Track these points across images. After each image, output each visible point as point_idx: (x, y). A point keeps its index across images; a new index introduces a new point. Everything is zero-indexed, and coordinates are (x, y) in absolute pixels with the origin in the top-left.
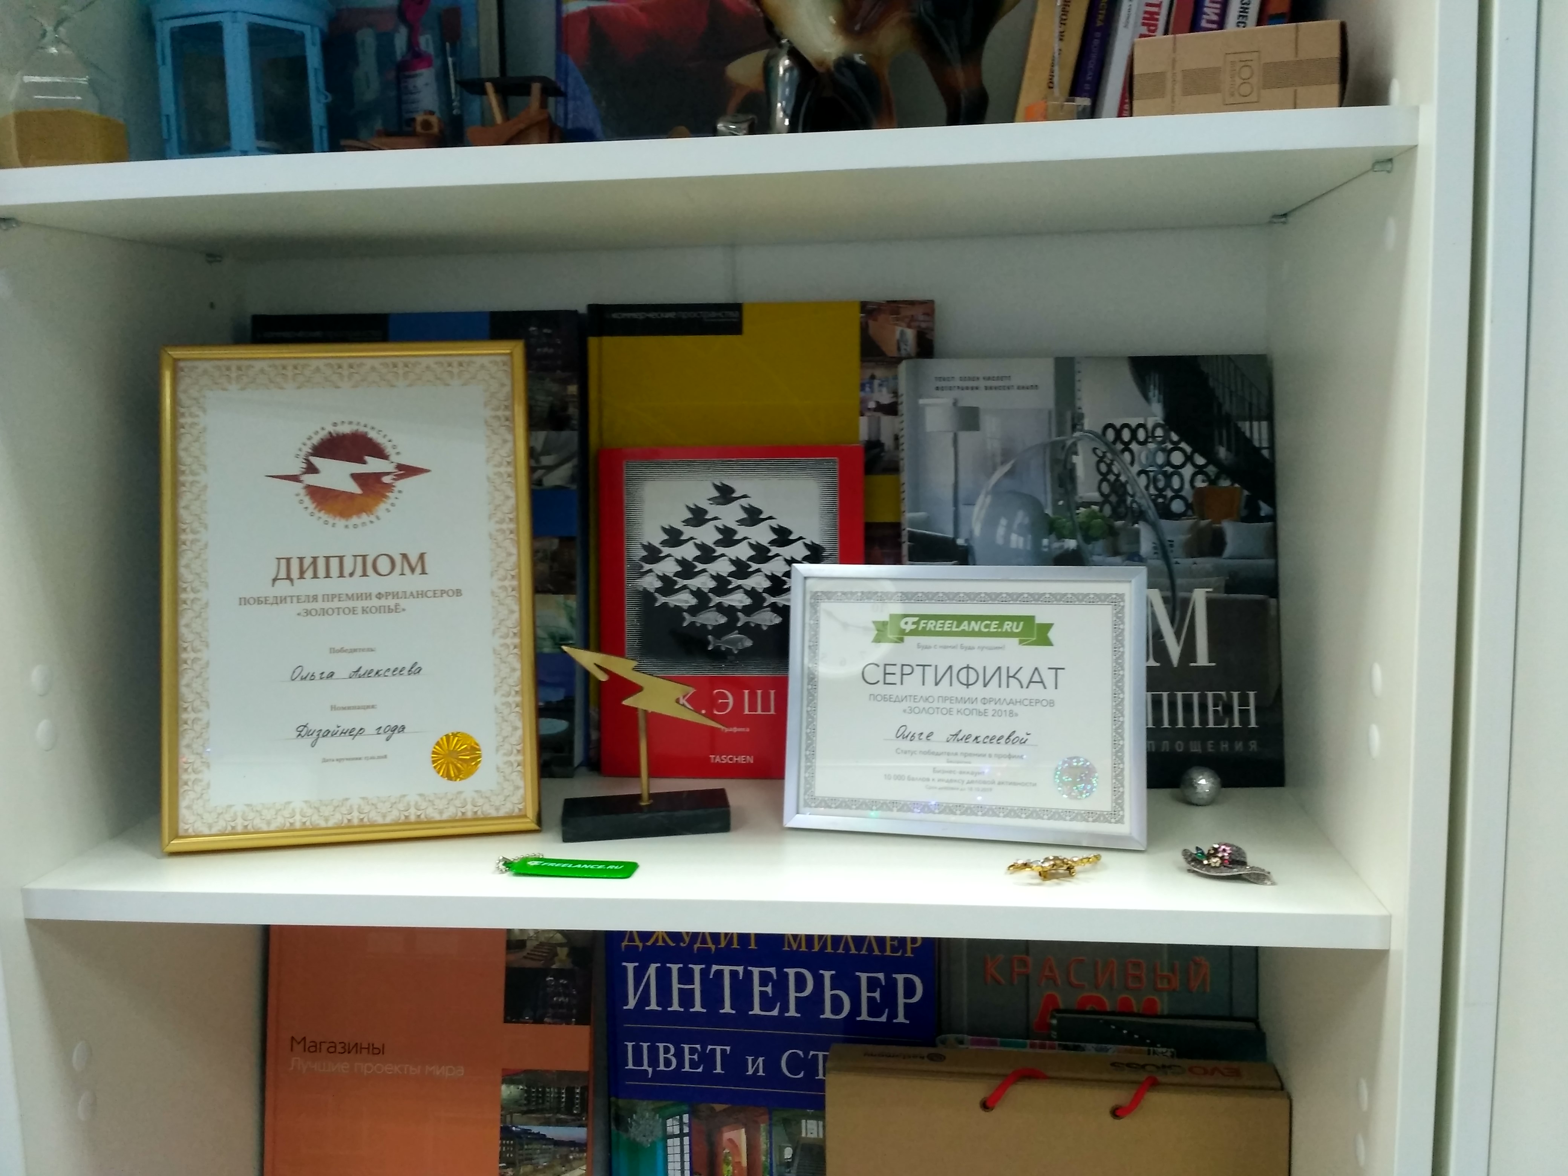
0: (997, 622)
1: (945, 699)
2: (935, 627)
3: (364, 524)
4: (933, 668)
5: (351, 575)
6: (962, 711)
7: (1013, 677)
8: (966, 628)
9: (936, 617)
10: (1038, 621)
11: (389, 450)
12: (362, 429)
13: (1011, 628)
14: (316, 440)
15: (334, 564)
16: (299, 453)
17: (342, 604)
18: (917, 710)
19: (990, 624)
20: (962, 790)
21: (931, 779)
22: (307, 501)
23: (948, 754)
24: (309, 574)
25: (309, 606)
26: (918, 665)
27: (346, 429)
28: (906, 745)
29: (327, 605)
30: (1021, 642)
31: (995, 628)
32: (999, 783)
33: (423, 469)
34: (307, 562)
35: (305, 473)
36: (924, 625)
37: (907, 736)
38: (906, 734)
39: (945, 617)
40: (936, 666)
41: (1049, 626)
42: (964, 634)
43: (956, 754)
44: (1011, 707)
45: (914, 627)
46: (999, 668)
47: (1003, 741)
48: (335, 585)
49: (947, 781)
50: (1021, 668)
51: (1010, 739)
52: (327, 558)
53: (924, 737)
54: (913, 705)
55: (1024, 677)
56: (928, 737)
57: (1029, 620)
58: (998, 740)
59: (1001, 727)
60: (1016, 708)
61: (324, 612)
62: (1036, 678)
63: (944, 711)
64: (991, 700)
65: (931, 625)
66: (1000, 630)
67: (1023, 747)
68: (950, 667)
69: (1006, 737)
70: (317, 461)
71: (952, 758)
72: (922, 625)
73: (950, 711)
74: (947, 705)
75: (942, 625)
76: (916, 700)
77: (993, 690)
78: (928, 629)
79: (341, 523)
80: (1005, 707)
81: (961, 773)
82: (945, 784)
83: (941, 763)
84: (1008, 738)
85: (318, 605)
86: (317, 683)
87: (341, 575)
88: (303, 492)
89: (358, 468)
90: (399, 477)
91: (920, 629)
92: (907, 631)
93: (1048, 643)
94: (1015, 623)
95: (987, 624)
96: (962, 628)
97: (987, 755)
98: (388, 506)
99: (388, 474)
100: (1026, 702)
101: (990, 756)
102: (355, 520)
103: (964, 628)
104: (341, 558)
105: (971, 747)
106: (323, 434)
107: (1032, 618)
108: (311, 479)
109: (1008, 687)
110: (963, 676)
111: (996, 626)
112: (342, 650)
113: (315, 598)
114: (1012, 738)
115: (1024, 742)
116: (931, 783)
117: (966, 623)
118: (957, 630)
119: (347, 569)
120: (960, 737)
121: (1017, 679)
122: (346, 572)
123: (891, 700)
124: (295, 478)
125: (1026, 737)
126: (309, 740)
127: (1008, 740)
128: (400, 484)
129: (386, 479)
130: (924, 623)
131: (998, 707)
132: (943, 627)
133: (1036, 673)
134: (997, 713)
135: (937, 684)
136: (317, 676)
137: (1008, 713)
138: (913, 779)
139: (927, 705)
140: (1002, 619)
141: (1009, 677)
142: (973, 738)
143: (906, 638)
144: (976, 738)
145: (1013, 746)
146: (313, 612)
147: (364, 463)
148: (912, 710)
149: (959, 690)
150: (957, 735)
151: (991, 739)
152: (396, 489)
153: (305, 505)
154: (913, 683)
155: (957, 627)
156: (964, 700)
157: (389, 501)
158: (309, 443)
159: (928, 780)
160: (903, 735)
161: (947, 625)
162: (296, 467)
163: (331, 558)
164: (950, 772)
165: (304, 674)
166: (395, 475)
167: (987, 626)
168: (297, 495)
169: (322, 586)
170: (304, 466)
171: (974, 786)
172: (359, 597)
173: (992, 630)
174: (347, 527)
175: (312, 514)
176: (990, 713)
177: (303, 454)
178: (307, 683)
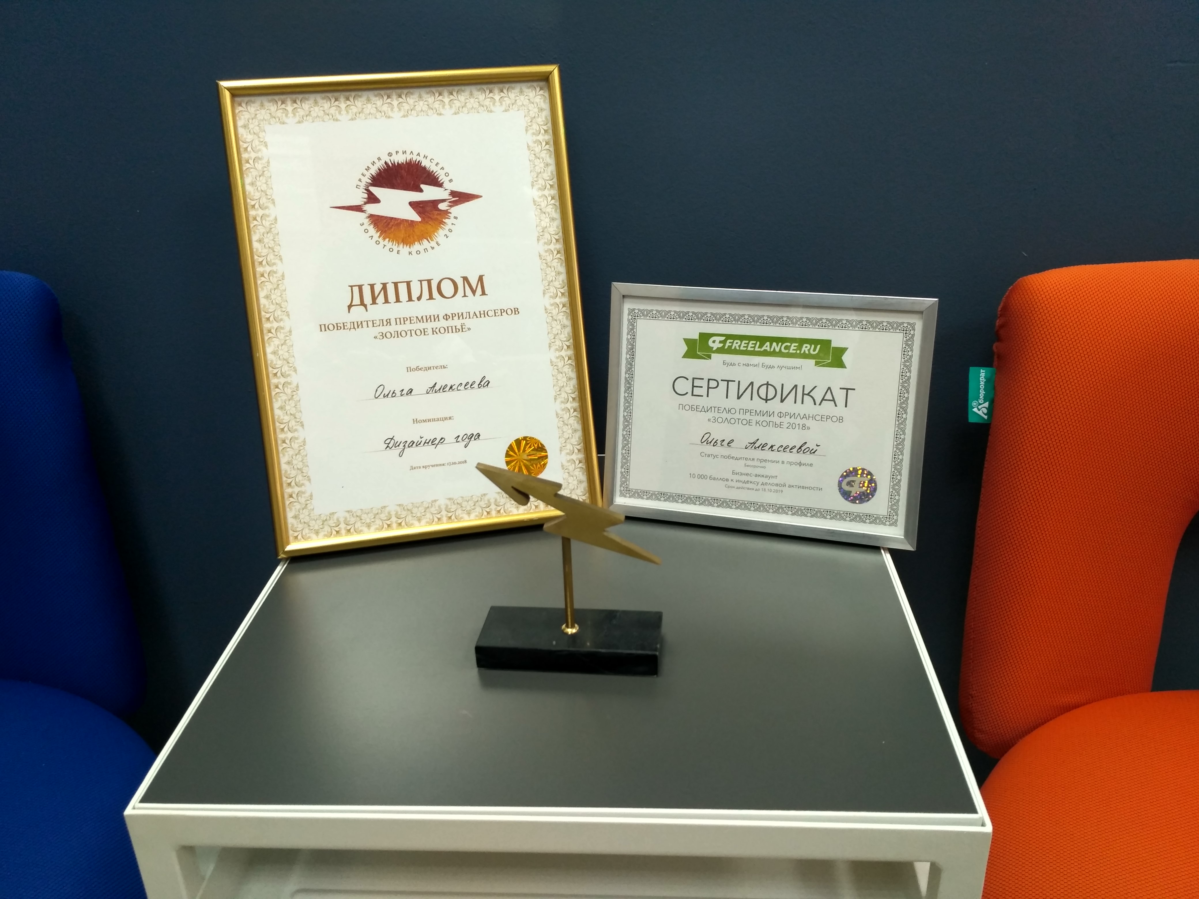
0: (797, 344)
1: (746, 411)
2: (740, 346)
3: (426, 250)
4: (737, 383)
5: (419, 298)
6: (760, 423)
7: (808, 394)
8: (768, 349)
9: (742, 338)
10: (834, 345)
11: (442, 178)
12: (415, 158)
13: (809, 350)
14: (374, 171)
15: (403, 289)
16: (359, 183)
17: (414, 327)
18: (720, 420)
19: (791, 346)
20: (756, 490)
21: (730, 480)
22: (372, 230)
23: (746, 459)
24: (381, 299)
25: (385, 329)
26: (722, 380)
27: (400, 159)
28: (709, 449)
29: (399, 328)
30: (817, 364)
31: (793, 350)
32: (790, 486)
33: (474, 195)
34: (378, 288)
35: (365, 203)
36: (730, 344)
37: (711, 442)
38: (710, 440)
39: (749, 338)
40: (739, 382)
41: (843, 350)
42: (765, 353)
43: (753, 459)
44: (804, 421)
45: (721, 345)
46: (796, 386)
47: (795, 450)
48: (405, 309)
49: (744, 482)
50: (815, 387)
51: (802, 449)
52: (396, 284)
53: (725, 443)
54: (717, 415)
55: (818, 395)
56: (728, 443)
57: (826, 344)
58: (791, 449)
59: (793, 438)
60: (809, 423)
61: (399, 334)
62: (829, 396)
63: (744, 422)
64: (786, 414)
65: (736, 344)
66: (798, 352)
67: (812, 456)
68: (752, 383)
69: (798, 447)
70: (375, 190)
71: (749, 463)
72: (728, 344)
73: (749, 422)
74: (748, 417)
75: (746, 345)
76: (719, 411)
77: (789, 406)
78: (733, 348)
79: (405, 250)
80: (798, 421)
81: (756, 476)
82: (740, 485)
83: (739, 466)
84: (800, 448)
85: (393, 328)
86: (398, 400)
87: (410, 299)
88: (367, 221)
89: (416, 196)
90: (454, 204)
91: (726, 347)
92: (714, 349)
93: (841, 365)
94: (813, 346)
95: (787, 346)
96: (764, 348)
97: (781, 462)
98: (446, 232)
99: (443, 201)
100: (818, 418)
101: (783, 462)
102: (417, 246)
103: (766, 348)
104: (408, 284)
105: (767, 454)
106: (380, 165)
107: (829, 342)
108: (372, 209)
109: (802, 403)
110: (763, 391)
111: (795, 348)
112: (418, 369)
113: (389, 322)
114: (803, 448)
115: (814, 453)
116: (730, 483)
117: (768, 344)
118: (759, 349)
119: (415, 294)
120: (757, 445)
121: (812, 397)
122: (415, 296)
123: (698, 410)
124: (358, 209)
125: (815, 448)
126: (397, 451)
127: (800, 450)
128: (455, 210)
129: (442, 206)
130: (730, 343)
131: (792, 420)
132: (747, 347)
133: (829, 391)
134: (791, 426)
135: (739, 398)
136: (398, 393)
137: (801, 426)
138: (714, 479)
139: (729, 416)
140: (802, 342)
141: (803, 394)
142: (769, 446)
143: (713, 355)
144: (772, 447)
145: (804, 455)
146: (388, 335)
147: (421, 191)
148: (716, 420)
149: (758, 404)
150: (754, 443)
151: (785, 449)
152: (452, 216)
153: (370, 234)
154: (717, 397)
155: (760, 347)
156: (761, 413)
157: (447, 228)
158: (368, 175)
159: (727, 480)
160: (707, 440)
161: (750, 345)
162: (359, 197)
163: (399, 284)
164: (747, 474)
165: (386, 392)
166: (450, 202)
167: (786, 348)
168: (362, 225)
169: (393, 310)
170: (366, 196)
171: (767, 487)
172: (428, 319)
173: (791, 351)
174: (410, 253)
175: (378, 243)
176: (786, 425)
177: (363, 185)
178: (389, 400)
